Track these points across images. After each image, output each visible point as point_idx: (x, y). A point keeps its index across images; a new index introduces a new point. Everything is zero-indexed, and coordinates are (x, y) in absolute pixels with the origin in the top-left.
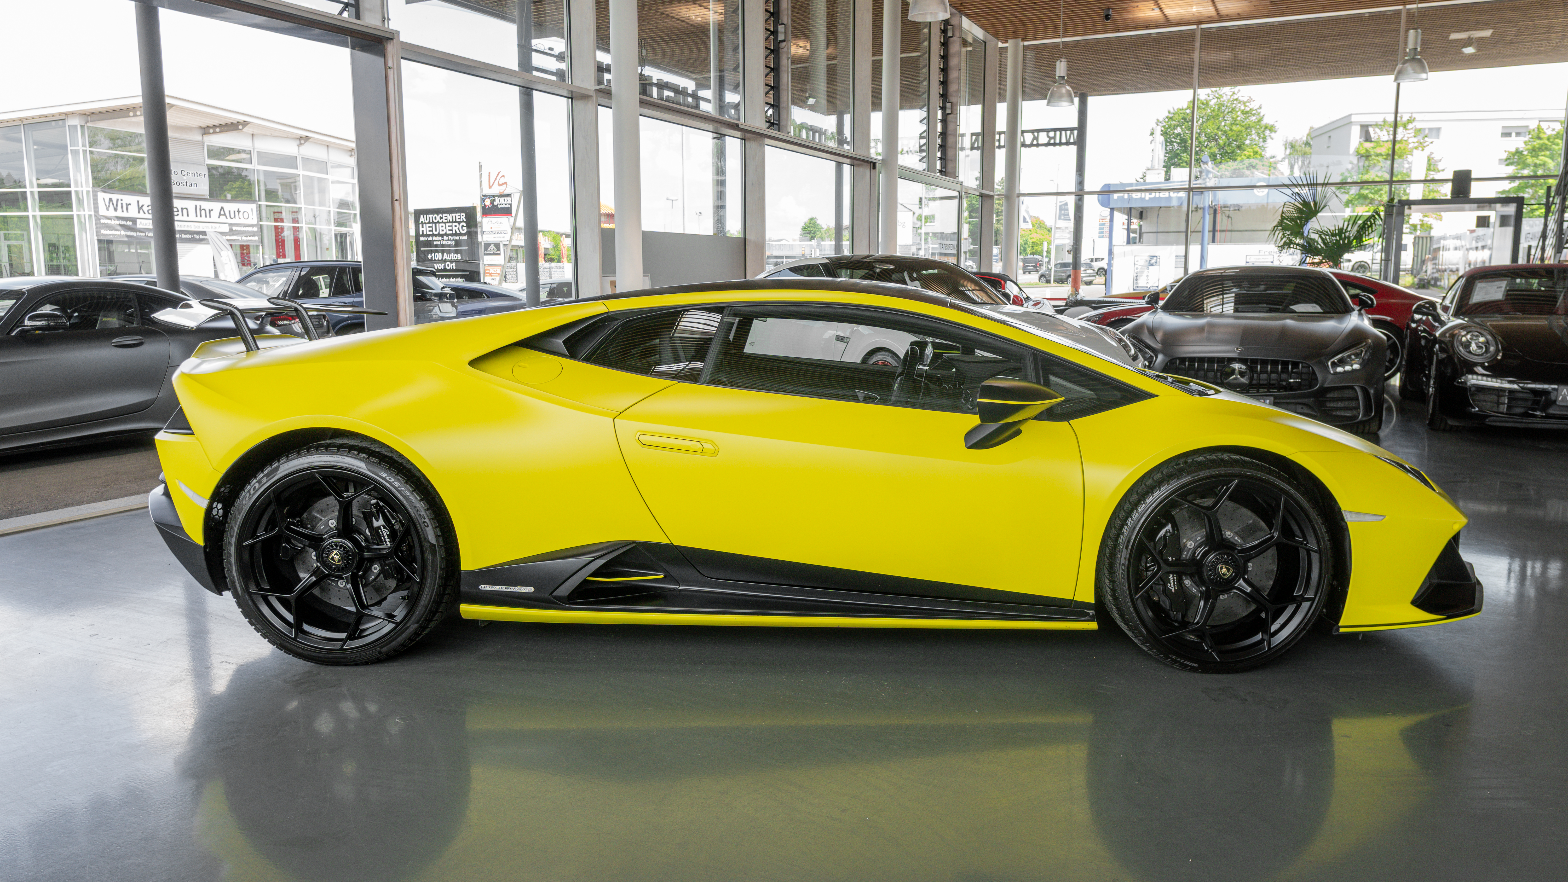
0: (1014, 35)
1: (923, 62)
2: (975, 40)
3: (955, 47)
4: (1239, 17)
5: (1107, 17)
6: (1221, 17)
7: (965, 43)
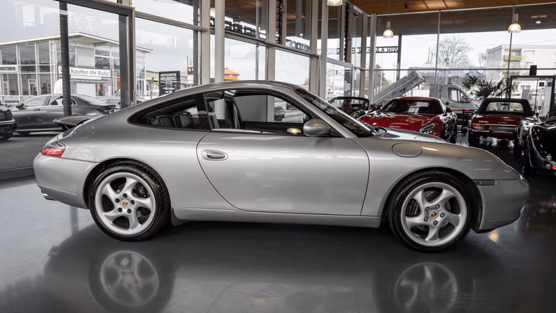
0: (373, 12)
1: (339, 22)
2: (359, 13)
3: (351, 15)
4: (454, 8)
5: (406, 7)
6: (447, 8)
7: (355, 14)
